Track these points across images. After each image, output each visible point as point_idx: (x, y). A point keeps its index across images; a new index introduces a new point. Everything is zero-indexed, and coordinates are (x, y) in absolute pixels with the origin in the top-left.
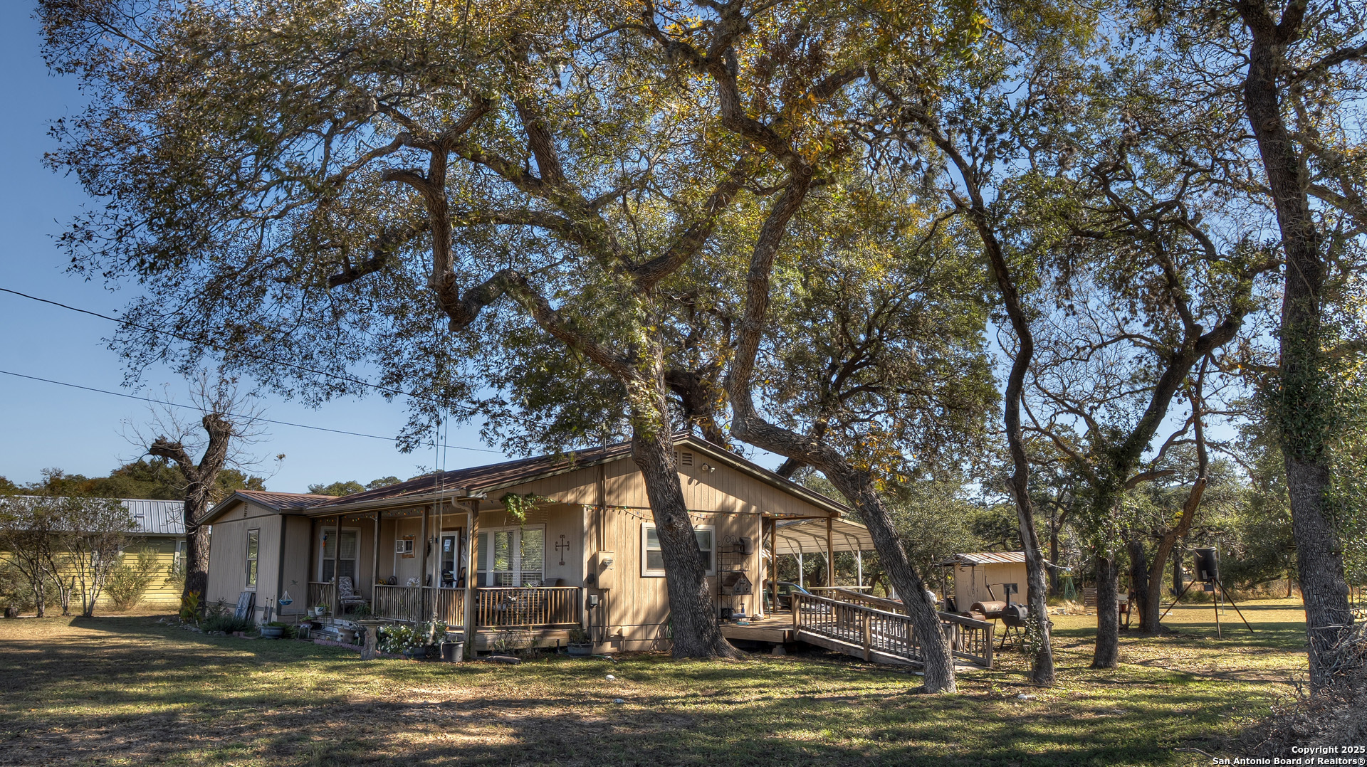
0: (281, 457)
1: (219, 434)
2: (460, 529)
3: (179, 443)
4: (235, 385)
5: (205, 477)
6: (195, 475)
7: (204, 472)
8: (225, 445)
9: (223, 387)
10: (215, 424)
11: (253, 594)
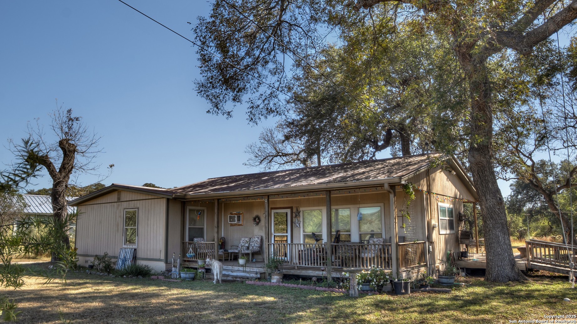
0: (111, 166)
1: (70, 151)
2: (291, 208)
3: (47, 156)
4: (77, 122)
5: (64, 177)
6: (58, 176)
7: (63, 174)
8: (73, 158)
9: (70, 123)
10: (67, 146)
11: (135, 250)
